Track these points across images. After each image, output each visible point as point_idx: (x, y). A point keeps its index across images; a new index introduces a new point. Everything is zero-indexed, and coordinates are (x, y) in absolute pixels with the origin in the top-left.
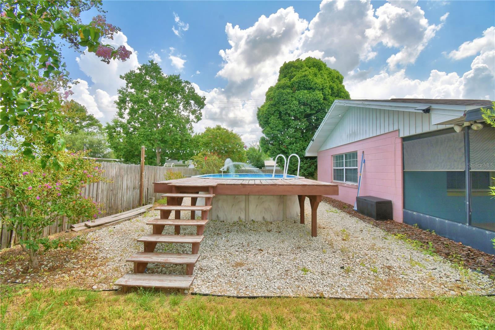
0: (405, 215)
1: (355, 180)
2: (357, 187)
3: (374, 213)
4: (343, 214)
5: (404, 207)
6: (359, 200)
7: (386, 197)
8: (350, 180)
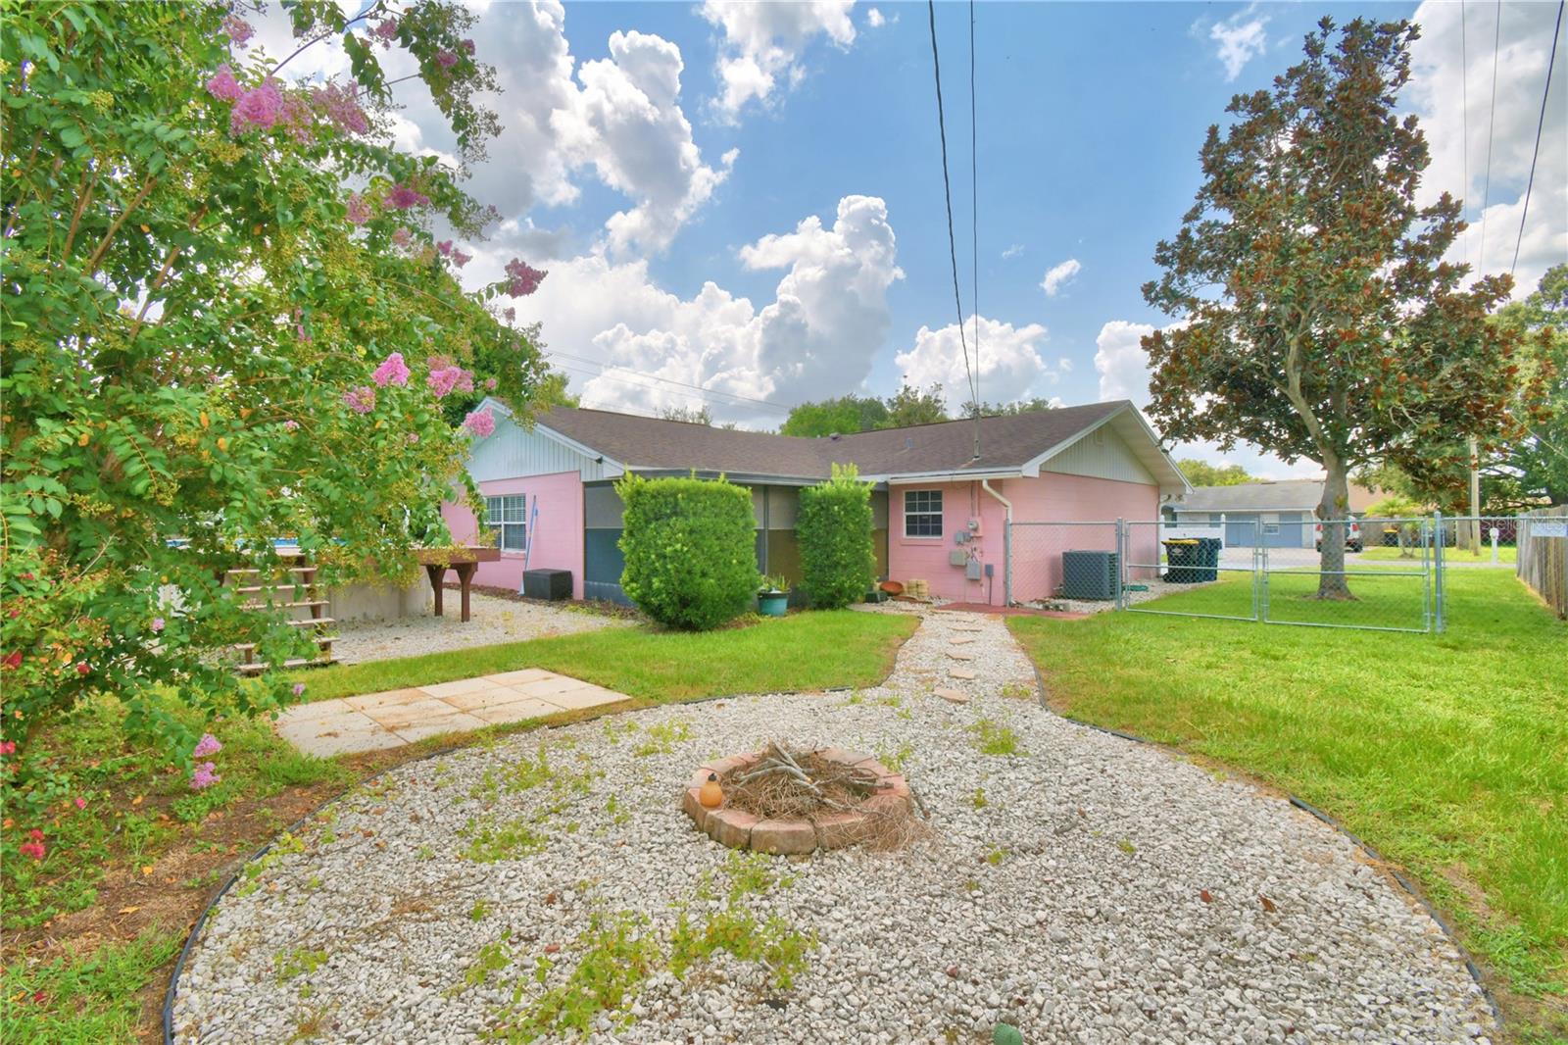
0: (586, 587)
1: (522, 545)
2: (526, 558)
3: (549, 592)
4: (502, 601)
5: (586, 578)
6: (529, 577)
7: (565, 568)
8: (513, 546)
